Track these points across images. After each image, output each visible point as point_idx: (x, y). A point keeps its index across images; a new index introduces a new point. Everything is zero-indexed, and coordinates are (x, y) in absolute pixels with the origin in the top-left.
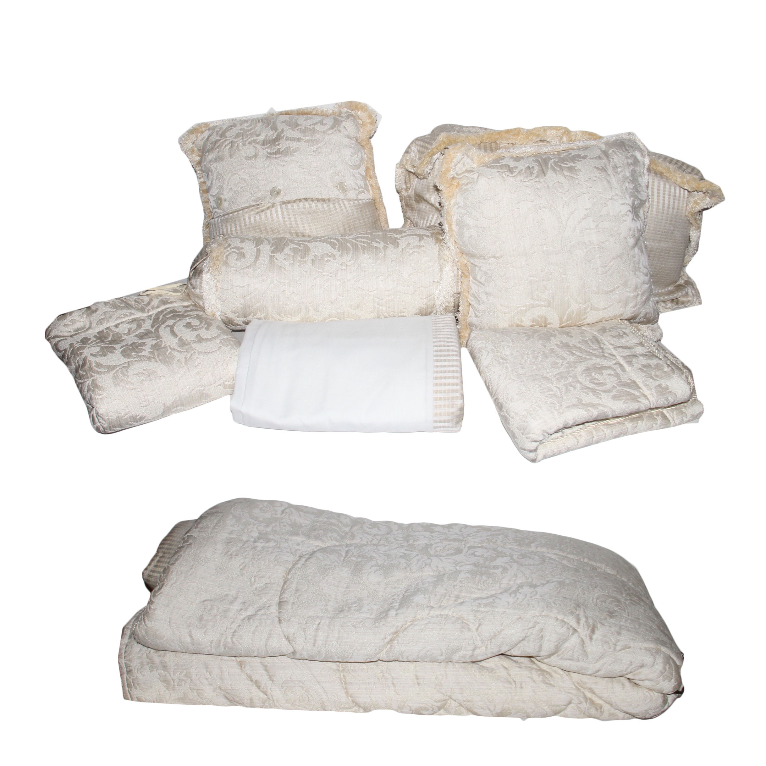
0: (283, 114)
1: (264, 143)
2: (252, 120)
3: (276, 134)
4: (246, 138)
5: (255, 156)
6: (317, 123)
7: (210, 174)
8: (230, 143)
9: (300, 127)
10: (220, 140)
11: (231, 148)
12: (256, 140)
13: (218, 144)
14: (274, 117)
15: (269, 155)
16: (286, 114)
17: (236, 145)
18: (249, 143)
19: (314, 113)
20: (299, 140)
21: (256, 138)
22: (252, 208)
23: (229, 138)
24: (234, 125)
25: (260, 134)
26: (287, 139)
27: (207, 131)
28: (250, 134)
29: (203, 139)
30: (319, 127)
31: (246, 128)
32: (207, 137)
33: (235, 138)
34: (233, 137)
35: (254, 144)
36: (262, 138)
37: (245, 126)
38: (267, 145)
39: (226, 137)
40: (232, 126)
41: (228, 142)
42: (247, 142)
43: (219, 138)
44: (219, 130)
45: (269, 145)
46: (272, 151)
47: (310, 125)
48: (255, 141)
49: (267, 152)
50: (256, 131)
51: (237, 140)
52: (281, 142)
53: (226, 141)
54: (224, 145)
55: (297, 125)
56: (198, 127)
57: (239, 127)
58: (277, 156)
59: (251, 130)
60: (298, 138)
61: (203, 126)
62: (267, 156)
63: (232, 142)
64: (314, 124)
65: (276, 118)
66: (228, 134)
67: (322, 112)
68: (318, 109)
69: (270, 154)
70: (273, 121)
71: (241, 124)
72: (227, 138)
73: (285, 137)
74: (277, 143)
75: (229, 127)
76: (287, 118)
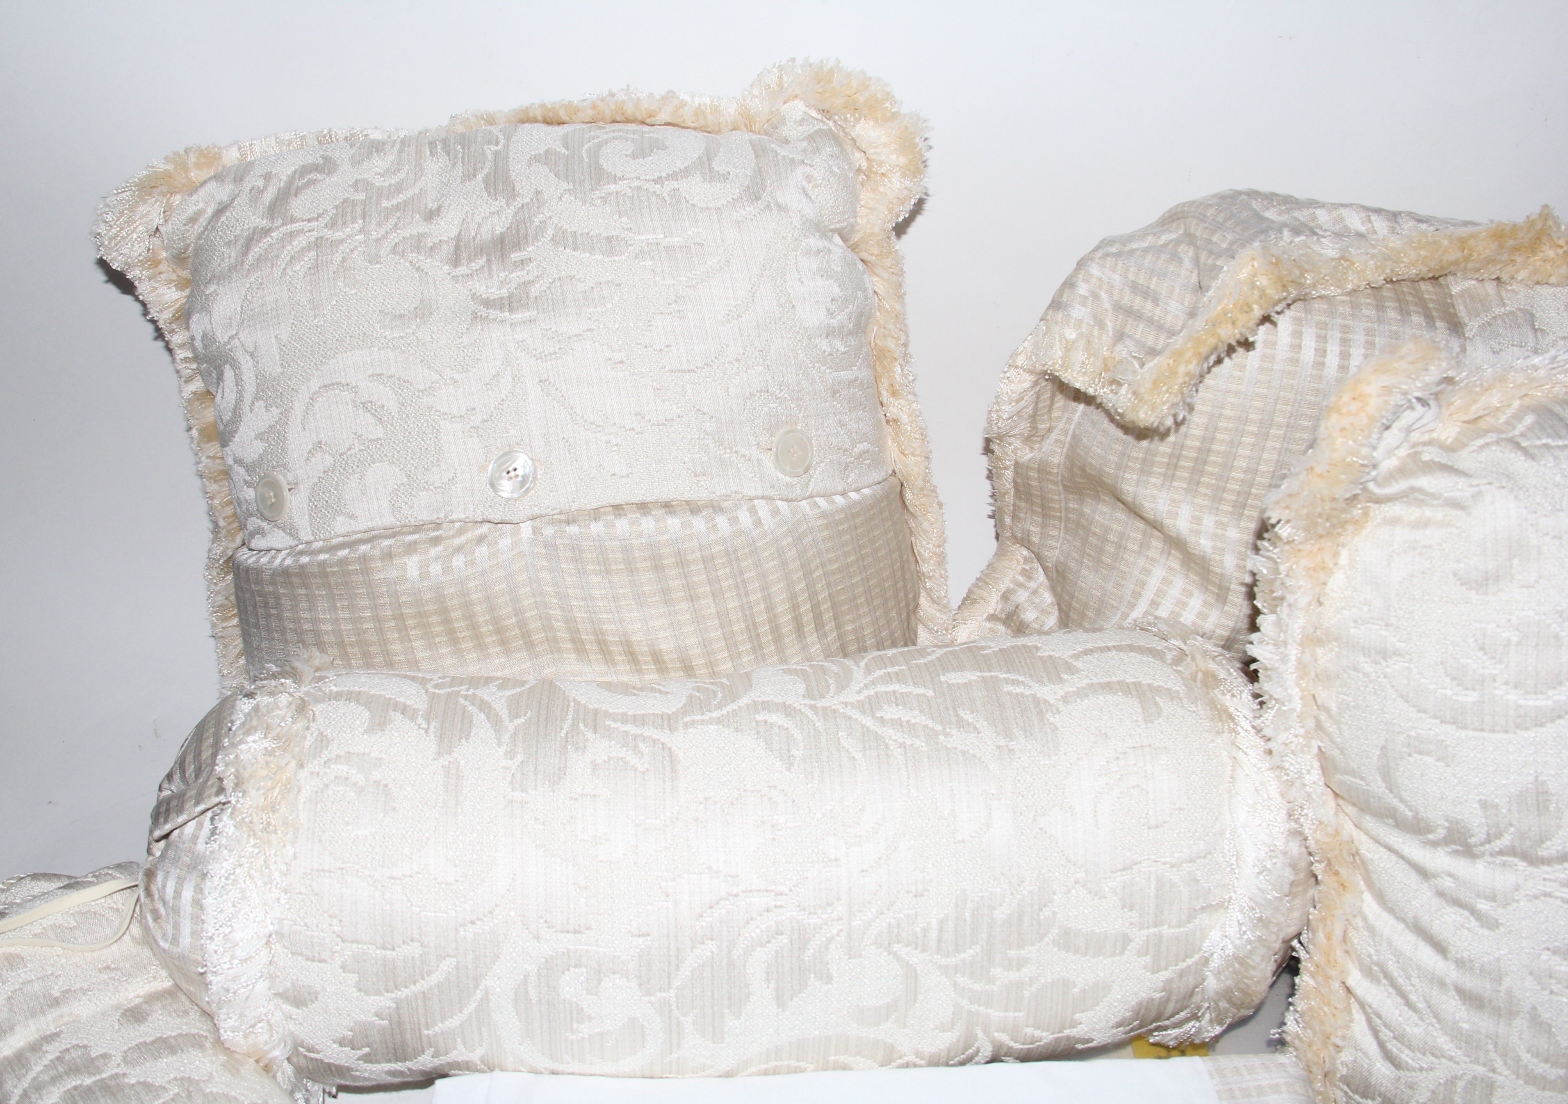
0: (534, 121)
1: (459, 252)
2: (404, 142)
3: (510, 212)
4: (379, 224)
5: (423, 312)
6: (686, 172)
7: (228, 374)
8: (309, 248)
9: (612, 187)
10: (267, 232)
11: (315, 268)
12: (421, 237)
13: (257, 250)
14: (495, 130)
15: (483, 311)
16: (548, 122)
17: (338, 258)
18: (394, 251)
19: (663, 117)
20: (611, 245)
21: (423, 228)
22: (415, 537)
23: (307, 226)
24: (327, 166)
25: (439, 209)
26: (561, 239)
27: (211, 186)
28: (397, 208)
29: (193, 220)
30: (695, 189)
31: (378, 182)
32: (210, 211)
33: (332, 225)
34: (323, 221)
35: (412, 256)
36: (446, 228)
37: (375, 169)
38: (470, 260)
39: (293, 220)
40: (316, 168)
41: (299, 242)
42: (387, 246)
43: (265, 223)
44: (260, 183)
45: (482, 261)
46: (495, 293)
47: (659, 181)
48: (418, 243)
49: (474, 297)
50: (422, 193)
51: (339, 235)
52: (529, 251)
53: (291, 235)
54: (285, 257)
55: (599, 175)
56: (170, 167)
57: (345, 174)
58: (518, 316)
59: (398, 189)
60: (609, 239)
61: (193, 159)
62: (475, 317)
63: (318, 244)
64: (673, 176)
65: (508, 138)
66: (299, 206)
67: (699, 112)
68: (684, 104)
69: (487, 303)
70: (496, 153)
71: (356, 162)
72: (296, 226)
73: (550, 232)
74: (515, 256)
75: (304, 170)
76: (548, 138)
